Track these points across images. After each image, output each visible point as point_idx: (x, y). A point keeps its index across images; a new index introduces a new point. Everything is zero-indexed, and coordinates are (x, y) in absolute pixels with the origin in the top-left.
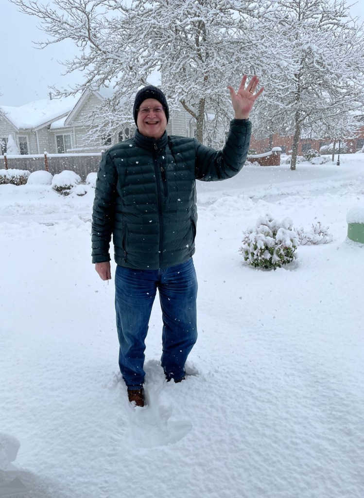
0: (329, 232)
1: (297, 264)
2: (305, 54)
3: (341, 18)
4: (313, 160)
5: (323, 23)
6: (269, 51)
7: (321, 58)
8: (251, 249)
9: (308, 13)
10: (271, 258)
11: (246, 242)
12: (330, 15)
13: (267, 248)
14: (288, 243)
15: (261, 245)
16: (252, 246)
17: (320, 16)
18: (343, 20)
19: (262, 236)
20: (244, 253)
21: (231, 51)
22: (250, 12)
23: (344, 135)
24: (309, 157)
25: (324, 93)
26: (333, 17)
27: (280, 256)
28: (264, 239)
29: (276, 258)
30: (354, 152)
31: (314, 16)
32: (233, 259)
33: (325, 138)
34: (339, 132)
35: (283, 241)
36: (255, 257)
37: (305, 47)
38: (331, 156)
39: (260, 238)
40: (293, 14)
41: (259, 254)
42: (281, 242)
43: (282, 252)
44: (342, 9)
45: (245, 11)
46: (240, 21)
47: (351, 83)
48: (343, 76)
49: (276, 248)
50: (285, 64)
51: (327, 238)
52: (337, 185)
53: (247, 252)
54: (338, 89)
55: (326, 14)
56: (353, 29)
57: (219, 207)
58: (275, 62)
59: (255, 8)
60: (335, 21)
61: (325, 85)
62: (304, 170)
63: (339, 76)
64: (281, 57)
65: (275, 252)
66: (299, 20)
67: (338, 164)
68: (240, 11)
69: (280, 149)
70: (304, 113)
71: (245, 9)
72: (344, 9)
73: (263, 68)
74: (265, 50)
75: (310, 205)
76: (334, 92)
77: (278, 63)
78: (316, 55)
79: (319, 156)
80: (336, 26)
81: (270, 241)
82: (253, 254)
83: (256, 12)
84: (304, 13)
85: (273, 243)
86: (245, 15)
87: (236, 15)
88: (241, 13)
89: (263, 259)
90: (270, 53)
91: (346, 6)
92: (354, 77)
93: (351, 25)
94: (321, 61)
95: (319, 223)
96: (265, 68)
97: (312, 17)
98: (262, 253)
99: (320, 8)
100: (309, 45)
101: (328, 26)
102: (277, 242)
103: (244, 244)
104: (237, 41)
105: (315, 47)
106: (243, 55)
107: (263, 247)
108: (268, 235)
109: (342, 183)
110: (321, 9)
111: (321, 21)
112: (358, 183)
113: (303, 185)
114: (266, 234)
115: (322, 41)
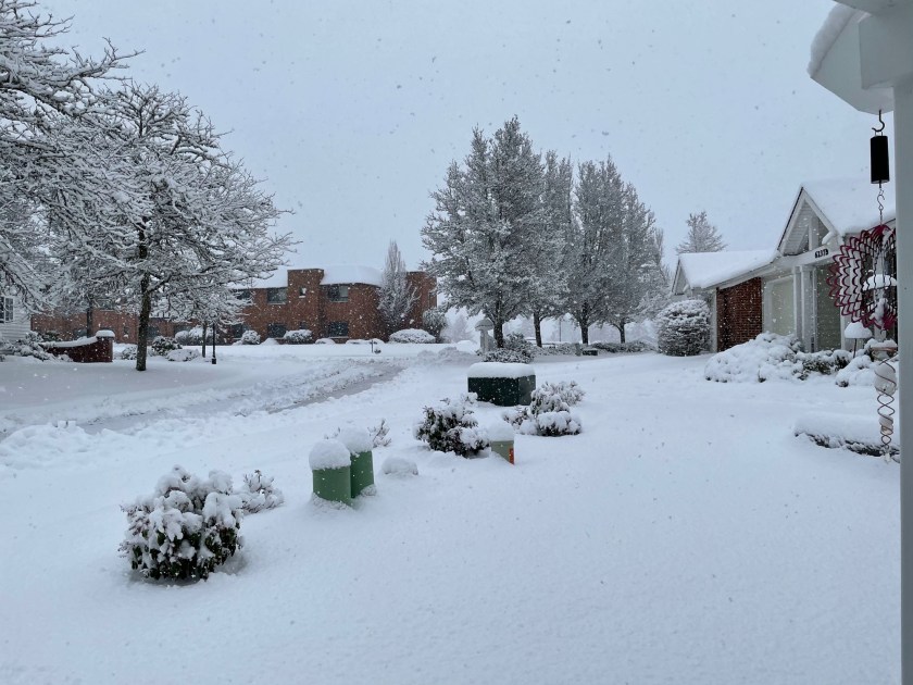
0: (274, 486)
1: (242, 558)
2: (154, 189)
3: (208, 148)
4: (171, 354)
5: (180, 149)
6: (98, 173)
7: (184, 200)
8: (151, 543)
9: (155, 129)
10: (196, 555)
11: (139, 529)
12: (193, 141)
13: (186, 536)
14: (229, 521)
15: (175, 532)
16: (153, 536)
17: (176, 138)
18: (212, 152)
19: (176, 512)
20: (131, 552)
21: (20, 158)
22: (58, 104)
23: (223, 318)
24: (162, 349)
25: (186, 252)
26: (196, 144)
27: (213, 548)
28: (183, 520)
29: (206, 554)
30: (230, 343)
31: (165, 135)
32: (104, 570)
33: (191, 320)
34: (214, 313)
35: (219, 519)
36: (161, 559)
37: (157, 179)
38: (200, 348)
39: (174, 518)
40: (129, 125)
41: (170, 552)
42: (213, 521)
43: (218, 539)
44: (208, 135)
45: (46, 100)
46: (36, 113)
47: (231, 243)
48: (219, 232)
49: (207, 534)
50: (126, 198)
51: (274, 497)
52: (223, 395)
53: (138, 551)
54: (212, 250)
55: (184, 137)
56: (226, 167)
57: (14, 448)
58: (106, 191)
59: (67, 99)
60: (198, 150)
61: (189, 241)
62: (159, 371)
63: (211, 231)
64: (119, 187)
65: (202, 542)
66: (140, 136)
67: (214, 362)
68: (36, 97)
69: (110, 333)
70: (155, 279)
71: (48, 96)
72: (211, 136)
73: (86, 198)
74: (89, 170)
75: (201, 434)
76: (204, 253)
77: (113, 195)
78: (174, 193)
79: (180, 348)
80: (200, 158)
81: (193, 520)
82: (155, 553)
83: (68, 106)
84: (149, 128)
85: (199, 525)
86: (48, 108)
87: (28, 103)
88: (39, 101)
89: (180, 559)
90: (99, 176)
91: (214, 132)
92: (234, 236)
93: (223, 160)
94: (182, 204)
95: (258, 471)
96: (88, 198)
97: (161, 136)
98: (175, 550)
99: (175, 126)
100: (162, 176)
101: (188, 154)
102: (206, 521)
103: (135, 533)
104: (30, 144)
105: (172, 183)
106: (46, 170)
107: (180, 536)
108: (184, 509)
109: (229, 392)
110: (177, 129)
111: (176, 146)
112: (258, 393)
113: (168, 397)
114: (182, 508)
115: (181, 175)
